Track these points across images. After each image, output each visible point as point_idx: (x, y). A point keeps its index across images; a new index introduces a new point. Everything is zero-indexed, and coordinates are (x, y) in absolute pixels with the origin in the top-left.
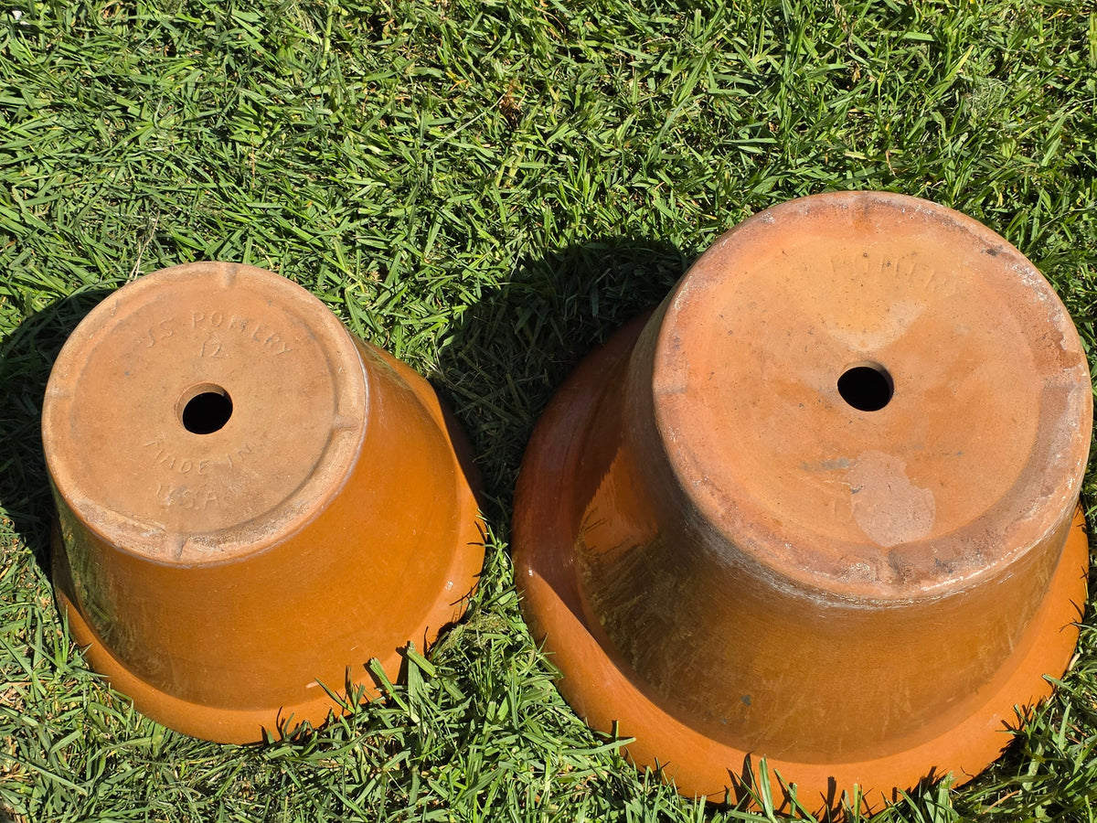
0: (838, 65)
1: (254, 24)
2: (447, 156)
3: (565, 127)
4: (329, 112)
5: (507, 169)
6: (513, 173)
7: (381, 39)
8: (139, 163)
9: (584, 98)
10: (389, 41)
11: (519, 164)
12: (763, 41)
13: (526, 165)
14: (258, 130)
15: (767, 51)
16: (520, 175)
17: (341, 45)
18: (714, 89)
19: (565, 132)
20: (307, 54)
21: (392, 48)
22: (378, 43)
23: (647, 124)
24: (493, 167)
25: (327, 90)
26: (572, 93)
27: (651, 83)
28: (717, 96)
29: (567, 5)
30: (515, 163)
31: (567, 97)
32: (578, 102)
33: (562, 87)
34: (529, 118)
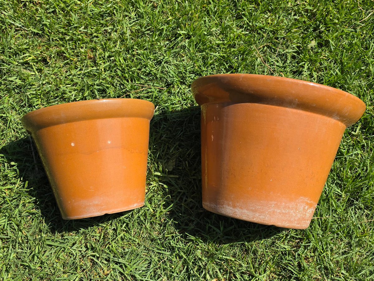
0: (150, 5)
1: (16, 79)
2: (86, 76)
3: (106, 53)
4: (51, 85)
5: (101, 70)
6: (103, 70)
7: (49, 63)
8: (15, 126)
9: (105, 44)
10: (51, 62)
11: (103, 66)
12: (131, 10)
13: (105, 66)
14: (38, 100)
15: (134, 11)
17: (40, 70)
18: (130, 26)
19: (107, 54)
20: (33, 77)
21: (52, 63)
22: (49, 64)
23: (122, 41)
24: (98, 71)
25: (47, 80)
26: (102, 45)
27: (115, 33)
28: (131, 27)
29: (84, 29)
30: (102, 67)
31: (101, 47)
32: (104, 46)
33: (98, 45)
34: (97, 56)
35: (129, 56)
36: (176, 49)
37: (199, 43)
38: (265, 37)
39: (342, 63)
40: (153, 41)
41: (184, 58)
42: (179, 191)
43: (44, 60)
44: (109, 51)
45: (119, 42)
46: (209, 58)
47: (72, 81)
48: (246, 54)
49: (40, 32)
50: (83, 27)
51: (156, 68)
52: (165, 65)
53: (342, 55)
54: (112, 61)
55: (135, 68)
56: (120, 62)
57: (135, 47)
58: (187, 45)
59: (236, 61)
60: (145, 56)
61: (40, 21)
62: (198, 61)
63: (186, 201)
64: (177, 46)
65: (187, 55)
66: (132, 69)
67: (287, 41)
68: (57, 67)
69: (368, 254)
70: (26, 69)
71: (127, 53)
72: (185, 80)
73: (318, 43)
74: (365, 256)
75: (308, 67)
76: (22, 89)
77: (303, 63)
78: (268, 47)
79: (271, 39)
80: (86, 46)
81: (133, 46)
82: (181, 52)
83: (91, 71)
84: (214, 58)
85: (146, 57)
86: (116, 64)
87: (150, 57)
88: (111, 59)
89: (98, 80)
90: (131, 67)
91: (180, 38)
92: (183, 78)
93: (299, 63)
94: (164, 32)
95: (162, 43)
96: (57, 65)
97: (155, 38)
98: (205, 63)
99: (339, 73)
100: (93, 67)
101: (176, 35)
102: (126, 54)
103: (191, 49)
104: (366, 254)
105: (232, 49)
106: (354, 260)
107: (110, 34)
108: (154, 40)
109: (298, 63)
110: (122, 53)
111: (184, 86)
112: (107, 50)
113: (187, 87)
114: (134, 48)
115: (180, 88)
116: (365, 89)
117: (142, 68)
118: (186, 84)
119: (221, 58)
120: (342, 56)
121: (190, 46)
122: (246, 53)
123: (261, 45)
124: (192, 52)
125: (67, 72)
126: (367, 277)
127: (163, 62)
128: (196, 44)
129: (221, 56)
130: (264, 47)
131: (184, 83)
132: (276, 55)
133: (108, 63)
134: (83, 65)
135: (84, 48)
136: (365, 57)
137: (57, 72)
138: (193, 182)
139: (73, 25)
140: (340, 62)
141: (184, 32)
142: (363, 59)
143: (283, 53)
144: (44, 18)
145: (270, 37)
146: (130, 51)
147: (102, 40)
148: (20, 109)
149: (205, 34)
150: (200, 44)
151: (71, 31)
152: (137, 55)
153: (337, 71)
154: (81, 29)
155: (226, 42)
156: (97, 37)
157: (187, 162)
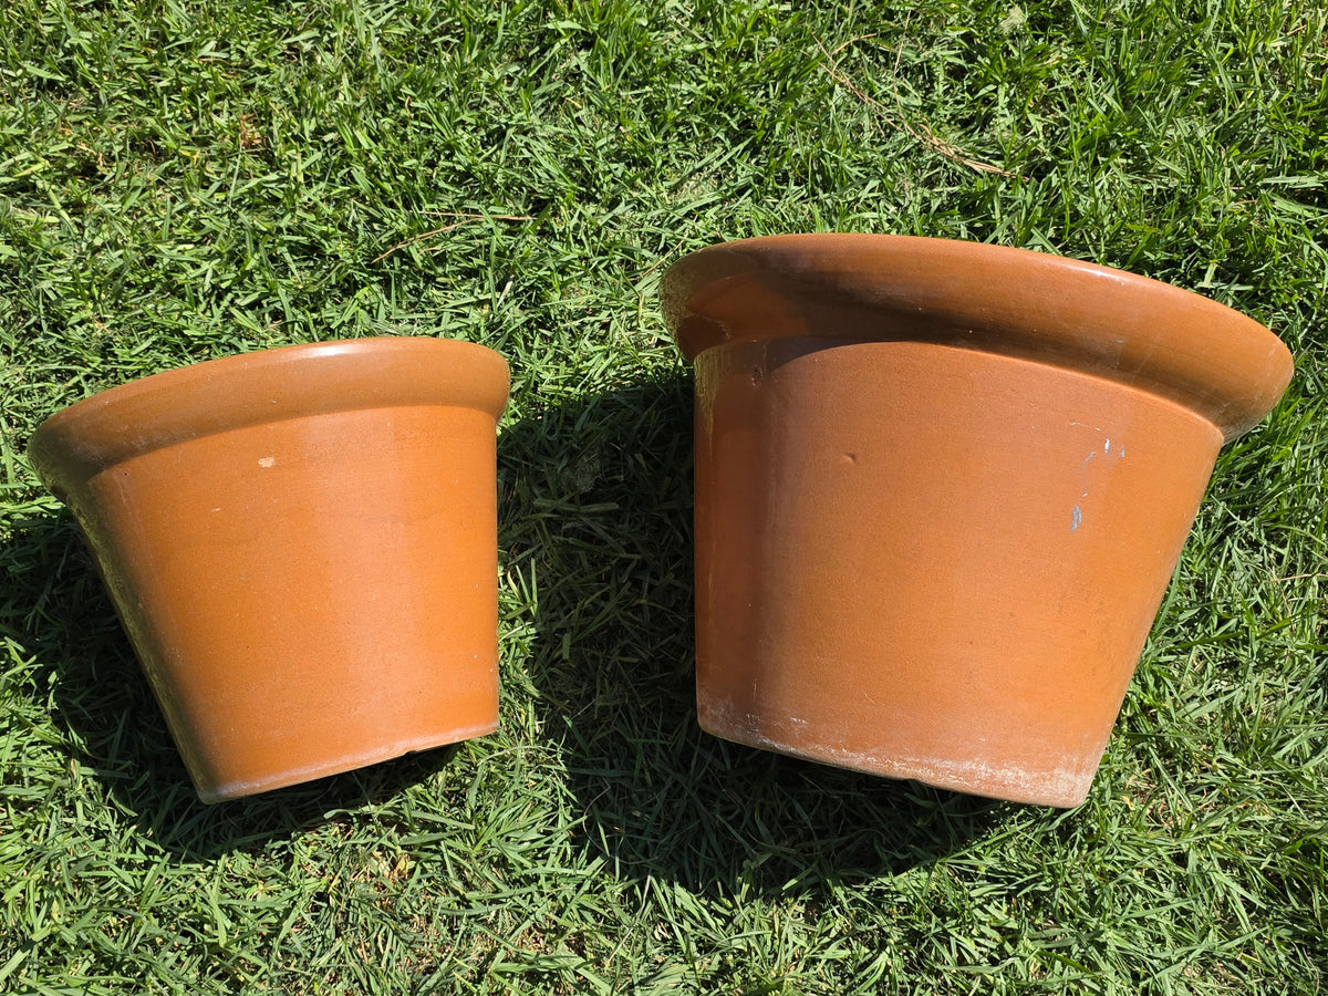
2: (244, 206)
3: (305, 122)
4: (120, 252)
5: (295, 179)
6: (301, 179)
7: (104, 176)
9: (298, 90)
10: (111, 174)
11: (302, 167)
13: (307, 164)
14: (82, 303)
16: (306, 177)
17: (76, 207)
18: (378, 23)
19: (309, 126)
20: (55, 233)
21: (118, 177)
22: (105, 181)
23: (358, 77)
24: (284, 186)
25: (106, 236)
26: (285, 96)
28: (382, 27)
29: (217, 49)
30: (297, 170)
31: (284, 103)
32: (296, 101)
33: (274, 99)
34: (275, 133)
35: (387, 123)
36: (550, 82)
37: (628, 57)
38: (850, 15)
39: (1119, 73)
40: (465, 66)
41: (579, 114)
42: (625, 555)
43: (88, 170)
44: (314, 114)
45: (345, 81)
46: (669, 101)
47: (198, 227)
48: (794, 77)
49: (61, 78)
50: (213, 44)
51: (486, 154)
52: (520, 141)
53: (1118, 46)
54: (329, 146)
55: (414, 161)
56: (360, 145)
57: (406, 90)
58: (584, 67)
59: (761, 104)
60: (443, 116)
61: (55, 40)
62: (631, 116)
63: (651, 587)
64: (551, 74)
65: (590, 103)
66: (406, 164)
67: (926, 22)
68: (135, 188)
69: (1297, 688)
70: (24, 206)
71: (379, 115)
72: (595, 186)
73: (1030, 19)
74: (1289, 697)
75: (1007, 99)
76: (21, 273)
77: (991, 87)
78: (865, 47)
79: (872, 18)
80: (231, 106)
81: (399, 86)
82: (568, 93)
83: (260, 187)
84: (686, 102)
85: (449, 119)
86: (345, 155)
87: (464, 117)
88: (327, 138)
89: (289, 216)
90: (400, 159)
91: (557, 46)
92: (587, 180)
93: (977, 92)
94: (501, 32)
95: (495, 71)
96: (137, 181)
97: (470, 53)
98: (654, 122)
99: (1117, 107)
100: (265, 173)
101: (541, 37)
102: (375, 118)
103: (600, 81)
104: (1290, 690)
105: (745, 66)
106: (1254, 713)
107: (311, 58)
108: (467, 60)
109: (972, 90)
110: (362, 113)
111: (591, 209)
112: (307, 111)
113: (603, 211)
114: (400, 94)
115: (581, 216)
116: (1210, 148)
117: (439, 159)
118: (597, 201)
119: (710, 98)
120: (1118, 52)
121: (597, 69)
122: (794, 70)
123: (839, 43)
124: (604, 88)
125: (174, 200)
126: (1306, 761)
127: (510, 132)
128: (615, 65)
129: (709, 93)
130: (849, 50)
131: (591, 198)
132: (896, 71)
133: (318, 155)
134: (230, 170)
135: (226, 114)
136: (1194, 46)
137: (138, 204)
138: (668, 521)
139: (176, 40)
140: (1113, 71)
141: (567, 24)
142: (1188, 51)
143: (917, 61)
144: (69, 25)
145: (868, 14)
146: (390, 107)
147: (287, 78)
148: (19, 345)
149: (641, 26)
150: (630, 60)
151: (171, 63)
152: (416, 118)
153: (1109, 98)
154: (206, 51)
155: (718, 44)
156: (267, 71)
157: (639, 457)
